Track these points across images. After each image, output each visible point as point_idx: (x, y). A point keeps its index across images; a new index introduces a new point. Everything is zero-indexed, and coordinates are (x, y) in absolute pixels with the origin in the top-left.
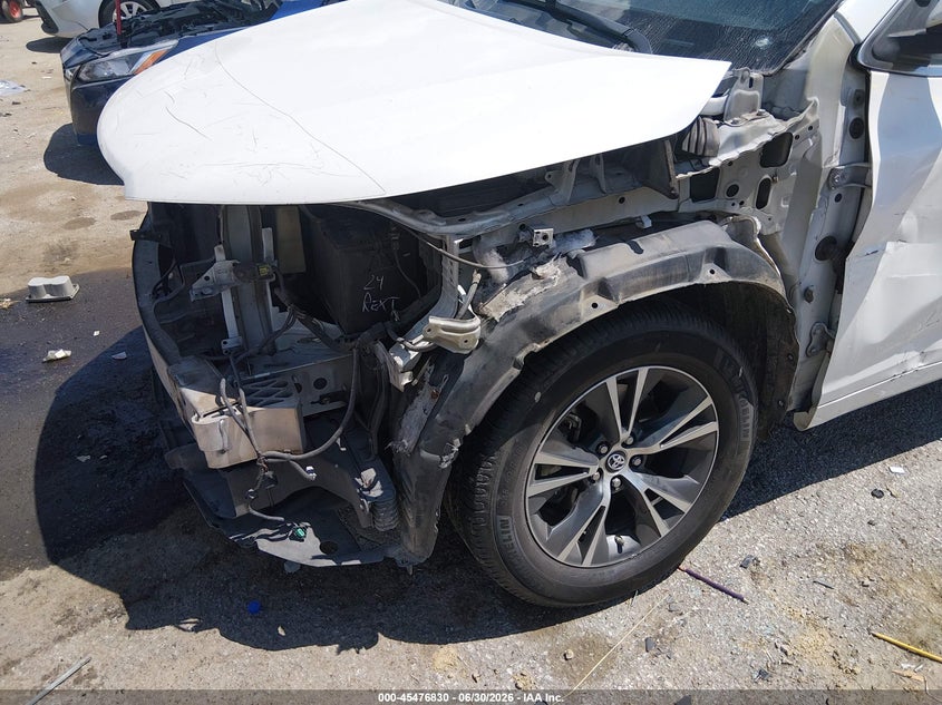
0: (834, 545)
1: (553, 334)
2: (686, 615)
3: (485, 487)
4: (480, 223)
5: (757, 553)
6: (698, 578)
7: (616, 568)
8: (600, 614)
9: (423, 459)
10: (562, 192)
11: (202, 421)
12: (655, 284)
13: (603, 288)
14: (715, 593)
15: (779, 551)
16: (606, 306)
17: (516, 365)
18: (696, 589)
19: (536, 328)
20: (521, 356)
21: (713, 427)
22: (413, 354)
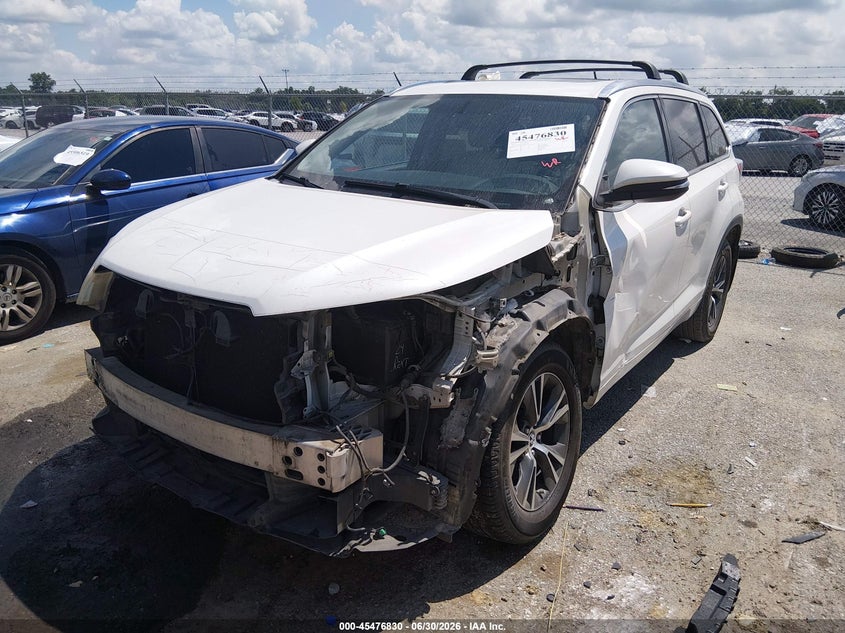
0: (622, 471)
1: (527, 352)
2: (583, 527)
3: (496, 459)
4: (476, 299)
5: (591, 487)
6: (573, 508)
7: (544, 509)
8: (541, 543)
9: (470, 445)
10: (503, 278)
11: (335, 455)
12: (559, 319)
13: (540, 325)
14: (588, 513)
15: (601, 483)
16: (544, 335)
17: (514, 373)
18: (577, 514)
19: (519, 351)
20: (515, 367)
21: (566, 408)
22: (454, 380)
